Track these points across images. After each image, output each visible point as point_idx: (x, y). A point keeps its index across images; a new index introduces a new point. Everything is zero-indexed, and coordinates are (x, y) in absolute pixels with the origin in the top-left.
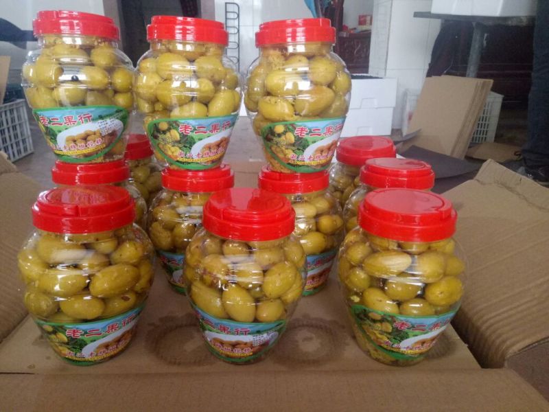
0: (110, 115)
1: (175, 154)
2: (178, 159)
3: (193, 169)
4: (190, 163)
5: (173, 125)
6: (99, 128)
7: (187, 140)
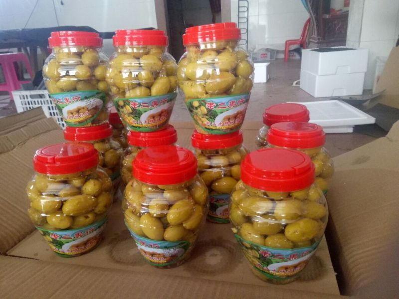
0: (92, 96)
1: (130, 121)
2: (133, 125)
3: (143, 131)
4: (140, 127)
5: (126, 102)
6: (85, 104)
7: (136, 112)
